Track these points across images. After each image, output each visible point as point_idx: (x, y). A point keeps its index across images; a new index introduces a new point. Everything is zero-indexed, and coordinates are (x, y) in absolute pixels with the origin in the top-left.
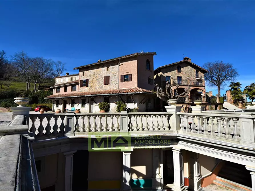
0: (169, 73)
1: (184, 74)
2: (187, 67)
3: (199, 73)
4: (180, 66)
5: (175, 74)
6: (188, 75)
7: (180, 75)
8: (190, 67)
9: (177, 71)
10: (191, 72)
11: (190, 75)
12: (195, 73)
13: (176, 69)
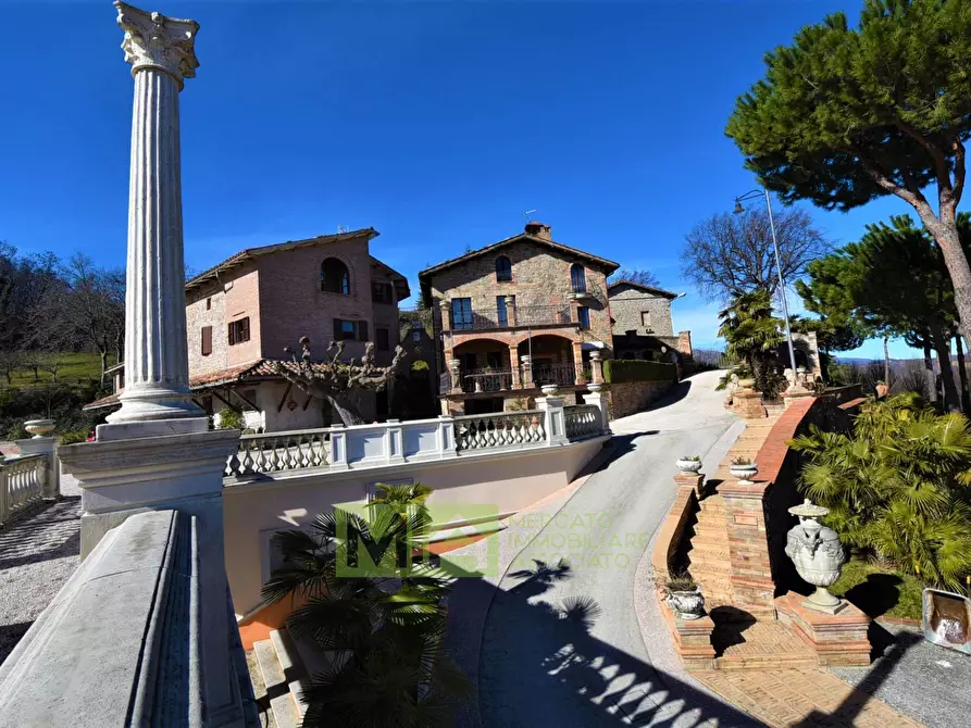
0: (463, 287)
1: (525, 284)
2: (533, 259)
3: (588, 272)
4: (508, 259)
5: (488, 289)
6: (541, 286)
7: (507, 289)
8: (546, 259)
9: (493, 276)
10: (550, 276)
11: (547, 283)
12: (569, 277)
13: (491, 272)
